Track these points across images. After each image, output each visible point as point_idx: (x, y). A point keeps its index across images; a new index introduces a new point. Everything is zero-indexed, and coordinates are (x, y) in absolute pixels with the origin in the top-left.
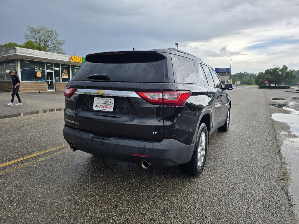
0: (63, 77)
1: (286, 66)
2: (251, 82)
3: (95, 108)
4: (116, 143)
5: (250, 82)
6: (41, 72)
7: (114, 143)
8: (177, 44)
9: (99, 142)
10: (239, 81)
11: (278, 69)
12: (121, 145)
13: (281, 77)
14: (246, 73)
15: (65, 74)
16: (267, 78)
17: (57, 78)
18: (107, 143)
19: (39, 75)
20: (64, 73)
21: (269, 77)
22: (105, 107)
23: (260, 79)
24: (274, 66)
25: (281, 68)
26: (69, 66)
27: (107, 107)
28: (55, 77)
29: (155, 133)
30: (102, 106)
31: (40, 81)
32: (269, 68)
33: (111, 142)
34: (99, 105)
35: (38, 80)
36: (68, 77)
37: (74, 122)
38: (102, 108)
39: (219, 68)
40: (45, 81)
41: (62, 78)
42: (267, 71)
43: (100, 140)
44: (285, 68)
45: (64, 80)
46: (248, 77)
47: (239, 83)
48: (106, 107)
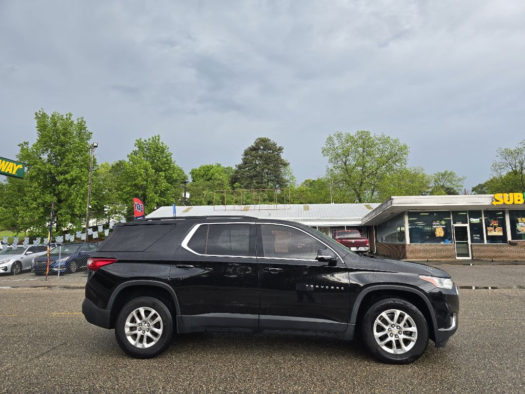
0: (489, 234)
6: (443, 228)
15: (495, 229)
17: (477, 237)
19: (440, 232)
20: (492, 226)
26: (504, 212)
28: (471, 236)
31: (442, 243)
35: (439, 242)
36: (501, 234)
40: (452, 243)
41: (487, 236)
45: (492, 239)
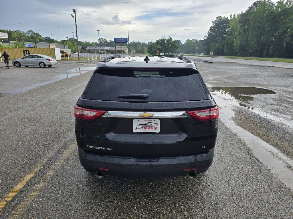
1: (171, 37)
2: (144, 51)
3: (134, 131)
4: (167, 164)
5: (142, 51)
7: (166, 164)
8: (74, 11)
9: (146, 165)
10: (134, 50)
11: (165, 39)
12: (174, 164)
13: (168, 47)
14: (139, 42)
16: (158, 48)
18: (157, 165)
21: (159, 47)
22: (147, 128)
23: (152, 49)
24: (162, 37)
25: (167, 39)
27: (151, 128)
29: (204, 147)
30: (143, 128)
32: (158, 39)
33: (161, 163)
34: (140, 127)
37: (106, 149)
38: (144, 130)
39: (118, 38)
42: (158, 42)
43: (148, 163)
44: (170, 39)
46: (140, 46)
47: (134, 51)
48: (149, 128)
